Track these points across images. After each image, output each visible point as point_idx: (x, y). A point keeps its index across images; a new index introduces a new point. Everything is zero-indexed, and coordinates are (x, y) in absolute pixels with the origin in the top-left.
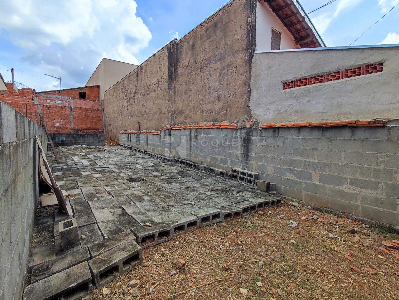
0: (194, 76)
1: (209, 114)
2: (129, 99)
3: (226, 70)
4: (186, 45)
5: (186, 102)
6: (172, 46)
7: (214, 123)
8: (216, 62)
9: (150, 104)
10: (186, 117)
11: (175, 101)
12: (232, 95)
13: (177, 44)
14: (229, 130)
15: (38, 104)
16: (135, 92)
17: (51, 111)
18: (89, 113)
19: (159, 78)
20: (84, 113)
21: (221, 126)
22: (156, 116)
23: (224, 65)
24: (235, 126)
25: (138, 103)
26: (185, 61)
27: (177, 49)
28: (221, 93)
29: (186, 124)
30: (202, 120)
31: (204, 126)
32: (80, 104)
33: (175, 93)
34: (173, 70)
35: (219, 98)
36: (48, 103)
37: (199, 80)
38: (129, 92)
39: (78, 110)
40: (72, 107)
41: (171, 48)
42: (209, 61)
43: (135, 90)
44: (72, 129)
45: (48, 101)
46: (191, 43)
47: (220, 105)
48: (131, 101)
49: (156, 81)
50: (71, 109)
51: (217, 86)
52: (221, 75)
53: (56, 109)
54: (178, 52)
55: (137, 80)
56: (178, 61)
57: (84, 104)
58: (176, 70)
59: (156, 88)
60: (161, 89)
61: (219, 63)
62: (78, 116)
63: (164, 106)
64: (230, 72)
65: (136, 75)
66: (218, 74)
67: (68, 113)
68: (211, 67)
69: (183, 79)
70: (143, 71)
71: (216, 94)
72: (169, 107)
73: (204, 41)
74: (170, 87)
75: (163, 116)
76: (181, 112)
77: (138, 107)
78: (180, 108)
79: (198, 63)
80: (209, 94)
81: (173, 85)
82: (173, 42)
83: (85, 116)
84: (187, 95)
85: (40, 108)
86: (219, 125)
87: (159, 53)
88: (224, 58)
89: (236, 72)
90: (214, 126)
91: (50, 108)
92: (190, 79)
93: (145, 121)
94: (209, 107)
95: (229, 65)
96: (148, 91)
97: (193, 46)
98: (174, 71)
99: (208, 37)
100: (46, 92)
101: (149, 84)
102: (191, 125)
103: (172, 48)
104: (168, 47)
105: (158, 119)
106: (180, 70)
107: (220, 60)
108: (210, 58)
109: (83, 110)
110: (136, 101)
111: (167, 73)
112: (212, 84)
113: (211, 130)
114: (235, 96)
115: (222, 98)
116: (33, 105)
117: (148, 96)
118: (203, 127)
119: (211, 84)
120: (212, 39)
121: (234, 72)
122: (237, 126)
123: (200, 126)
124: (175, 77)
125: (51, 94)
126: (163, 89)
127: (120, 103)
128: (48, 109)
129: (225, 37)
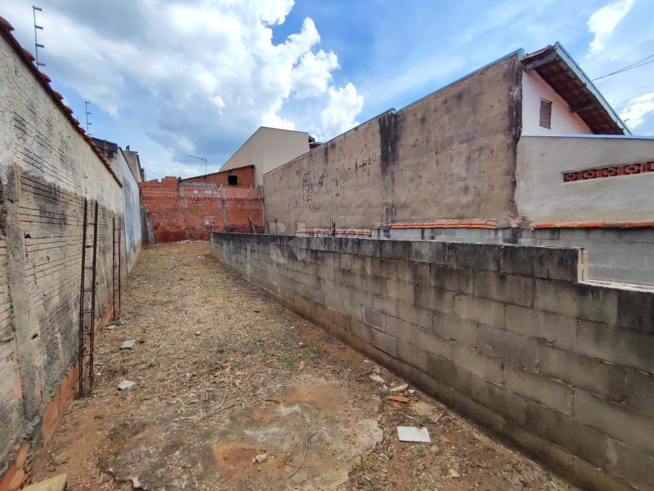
0: (425, 160)
1: (450, 209)
2: (311, 186)
3: (477, 154)
4: (410, 119)
5: (413, 193)
6: (386, 118)
7: (460, 221)
8: (462, 142)
9: (350, 194)
10: (413, 213)
11: (392, 191)
12: (487, 186)
13: (396, 116)
14: (486, 231)
15: (183, 196)
16: (322, 177)
17: (200, 205)
18: (245, 206)
19: (365, 159)
20: (239, 205)
21: (471, 224)
22: (361, 210)
23: (474, 147)
24: (494, 226)
25: (329, 192)
26: (410, 139)
27: (396, 123)
28: (471, 183)
29: (414, 221)
30: (441, 217)
31: (444, 225)
32: (234, 193)
33: (393, 180)
34: (390, 149)
35: (466, 189)
36: (195, 195)
37: (434, 165)
38: (311, 176)
39: (231, 202)
40: (225, 198)
41: (384, 120)
42: (450, 142)
43: (322, 174)
44: (225, 229)
45: (196, 192)
46: (419, 116)
47: (469, 198)
48: (316, 189)
49: (360, 163)
50: (223, 201)
51: (463, 173)
52: (469, 159)
53: (205, 202)
54: (398, 126)
55: (327, 160)
56: (397, 138)
57: (240, 193)
58: (394, 150)
59: (360, 170)
60: (369, 174)
61: (465, 145)
62: (232, 210)
63: (376, 196)
64: (484, 157)
65: (323, 154)
66: (464, 158)
67: (220, 206)
68: (453, 148)
69: (407, 162)
70: (337, 149)
71: (462, 184)
72: (384, 198)
73: (441, 116)
74: (384, 171)
76: (404, 206)
77: (328, 197)
78: (403, 200)
79: (431, 143)
80: (451, 183)
81: (389, 169)
82: (389, 113)
83: (241, 210)
84: (414, 184)
85: (186, 202)
86: (469, 224)
87: (365, 126)
88: (473, 139)
89: (492, 158)
90: (461, 224)
91: (198, 202)
92: (419, 162)
93: (342, 216)
94: (450, 200)
95: (481, 149)
96: (345, 176)
97: (423, 120)
98: (392, 151)
99: (448, 111)
101: (346, 167)
102: (423, 222)
103: (387, 121)
104: (380, 119)
105: (364, 214)
106: (401, 152)
107: (467, 141)
108: (451, 138)
109: (239, 201)
110: (323, 189)
111: (379, 153)
112: (455, 170)
113: (458, 230)
114: (492, 188)
115: (472, 189)
116: (179, 198)
117: (346, 184)
118: (443, 226)
119: (453, 172)
120: (453, 113)
121: (491, 156)
122: (498, 225)
123: (437, 225)
124: (394, 160)
126: (372, 173)
127: (294, 190)
128: (196, 203)
129: (474, 112)
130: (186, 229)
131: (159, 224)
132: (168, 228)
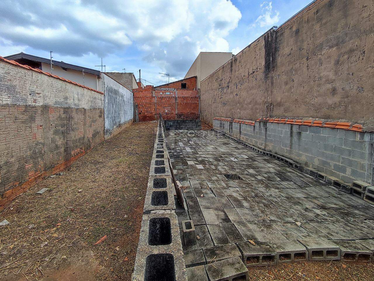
0: (298, 65)
1: (318, 108)
2: (223, 88)
3: (346, 57)
4: (287, 32)
5: (286, 94)
6: (270, 35)
7: (326, 120)
8: (331, 47)
9: (244, 94)
10: (286, 111)
11: (272, 92)
12: (355, 87)
13: (276, 32)
14: (351, 133)
15: (155, 96)
16: (229, 82)
17: (163, 101)
18: (188, 101)
19: (254, 68)
20: (185, 101)
21: (336, 125)
22: (250, 106)
23: (343, 50)
24: (360, 128)
25: (232, 93)
26: (286, 49)
27: (276, 38)
28: (338, 85)
29: (286, 117)
30: (309, 115)
31: (311, 123)
32: (182, 94)
33: (272, 83)
34: (271, 59)
35: (334, 91)
36: (161, 95)
37: (305, 69)
38: (223, 82)
39: (180, 99)
40: (177, 96)
41: (268, 37)
42: (320, 47)
43: (228, 80)
44: (176, 114)
45: (161, 93)
46: (294, 29)
47: (336, 99)
48: (225, 90)
49: (251, 72)
50: (176, 98)
51: (332, 76)
52: (337, 62)
53: (166, 99)
54: (278, 40)
55: (231, 70)
56: (276, 50)
57: (186, 93)
58: (274, 59)
59: (250, 78)
60: (256, 79)
61: (334, 49)
62: (181, 104)
63: (260, 96)
64: (353, 59)
65: (230, 66)
66: (333, 62)
67: (174, 101)
68: (323, 54)
69: (283, 69)
70: (238, 62)
71: (329, 86)
72: (265, 98)
73: (313, 25)
74: (266, 77)
75: (257, 106)
76: (279, 104)
77: (231, 96)
78: (279, 99)
79: (303, 50)
80: (319, 85)
81: (270, 75)
82: (272, 31)
83: (186, 103)
84: (288, 87)
85: (156, 99)
86: (334, 124)
87: (255, 43)
88: (343, 42)
89: (363, 59)
90: (325, 124)
92: (292, 68)
93: (239, 110)
94: (318, 100)
95: (351, 51)
96: (242, 81)
97: (297, 32)
98: (272, 61)
99: (319, 20)
100: (160, 86)
101: (243, 74)
102: (293, 119)
103: (270, 37)
104: (265, 36)
105: (252, 109)
106: (279, 60)
107: (337, 45)
108: (322, 44)
109: (184, 98)
110: (229, 91)
111: (263, 63)
112: (324, 73)
113: (322, 129)
114: (361, 89)
115: (340, 90)
116: (152, 97)
117: (242, 87)
118: (309, 124)
119: (322, 75)
120: (324, 21)
121: (361, 58)
122: (365, 128)
123: (304, 122)
124: (274, 67)
125: (163, 87)
126: (258, 78)
127: (214, 91)
128: (161, 100)
129: (346, 16)
130: (155, 114)
131: (142, 111)
132: (146, 113)
